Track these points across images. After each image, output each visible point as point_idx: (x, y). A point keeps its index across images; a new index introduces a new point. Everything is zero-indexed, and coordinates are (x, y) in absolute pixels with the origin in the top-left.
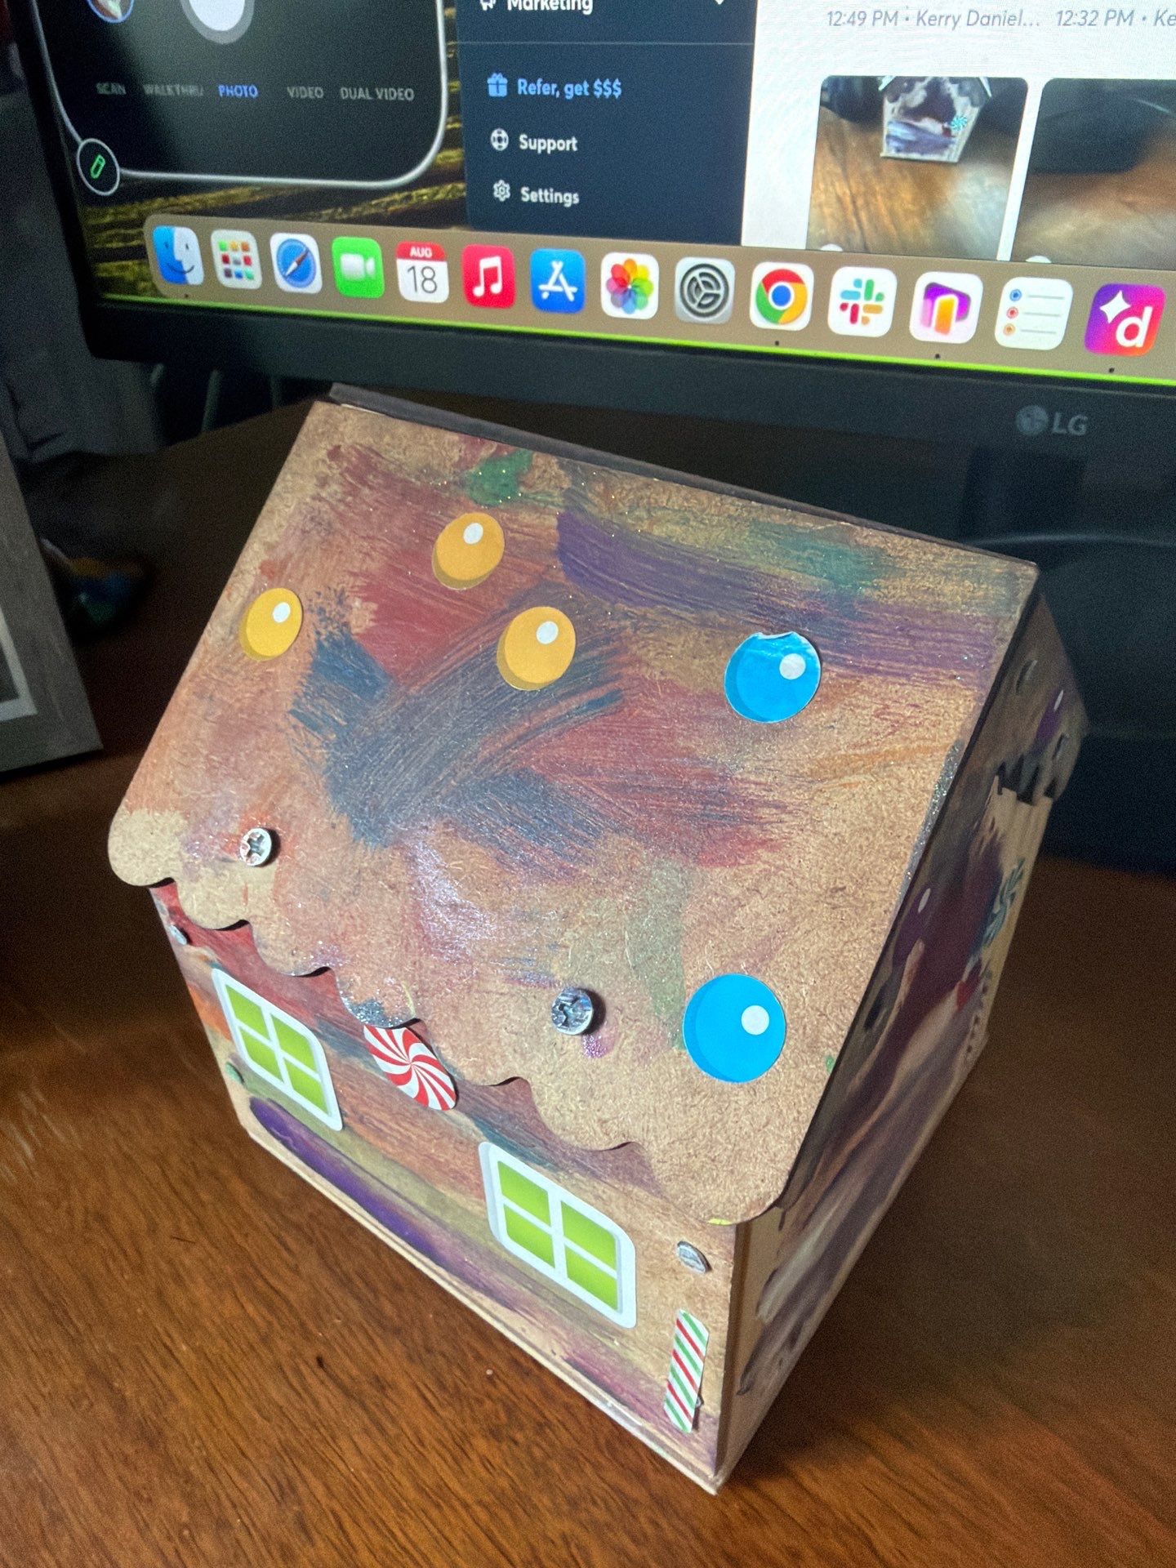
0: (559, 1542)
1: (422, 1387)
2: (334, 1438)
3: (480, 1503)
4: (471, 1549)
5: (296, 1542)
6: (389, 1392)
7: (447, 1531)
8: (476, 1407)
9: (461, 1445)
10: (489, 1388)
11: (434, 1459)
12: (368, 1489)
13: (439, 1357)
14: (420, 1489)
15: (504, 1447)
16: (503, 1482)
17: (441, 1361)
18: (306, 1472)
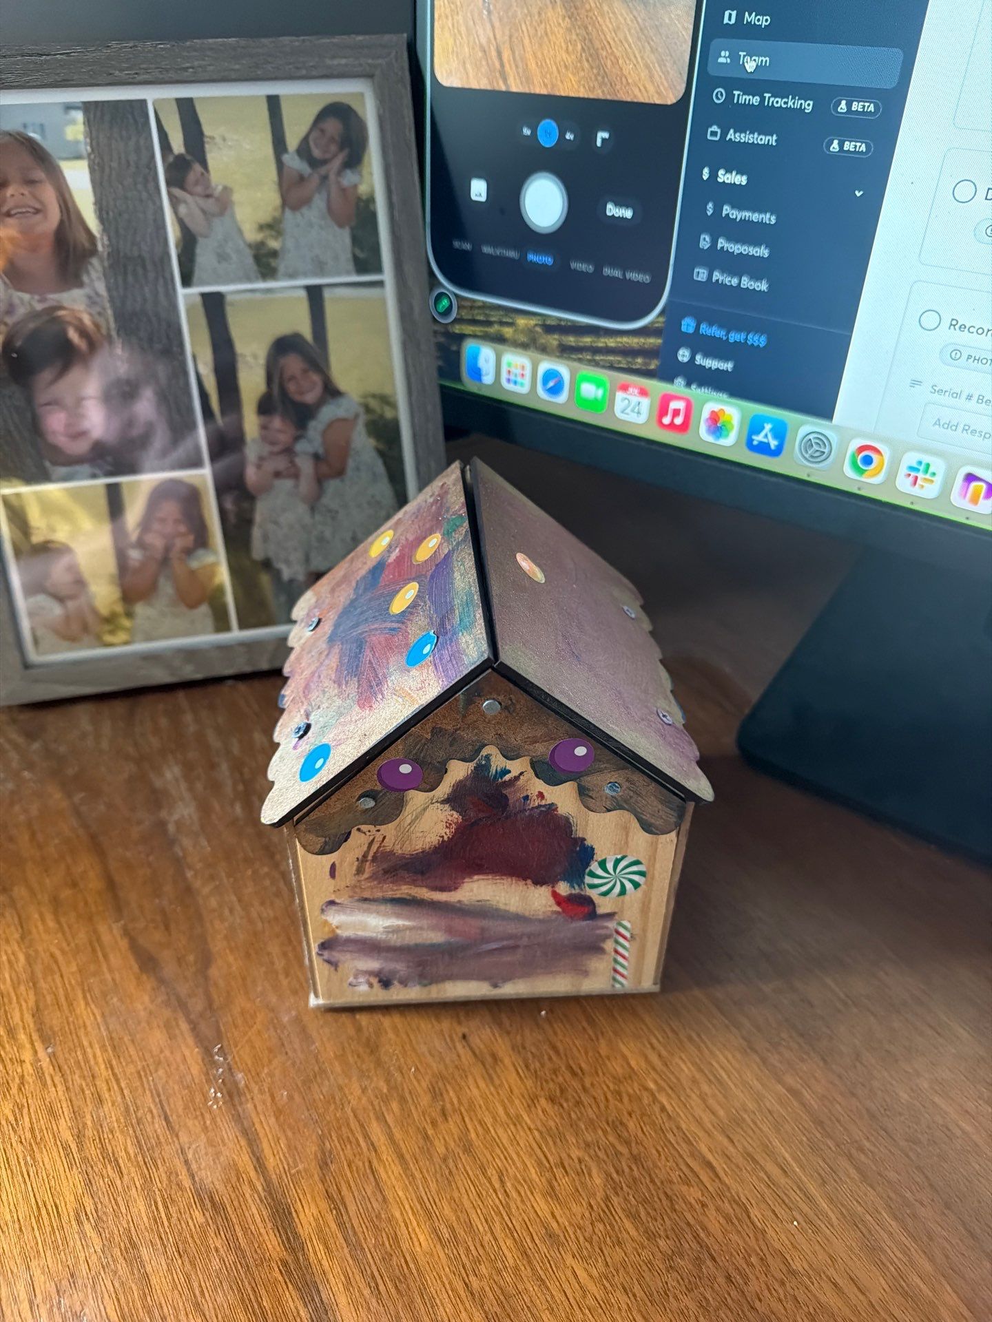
0: (576, 1161)
1: (516, 1064)
2: (466, 1076)
3: (538, 1130)
4: (529, 1150)
5: (440, 1119)
6: (499, 1063)
7: (518, 1138)
8: (544, 1083)
9: (534, 1099)
10: (554, 1077)
11: (517, 1102)
12: (480, 1107)
13: (529, 1053)
14: (508, 1114)
15: (556, 1108)
16: (552, 1124)
17: (529, 1055)
18: (449, 1087)
